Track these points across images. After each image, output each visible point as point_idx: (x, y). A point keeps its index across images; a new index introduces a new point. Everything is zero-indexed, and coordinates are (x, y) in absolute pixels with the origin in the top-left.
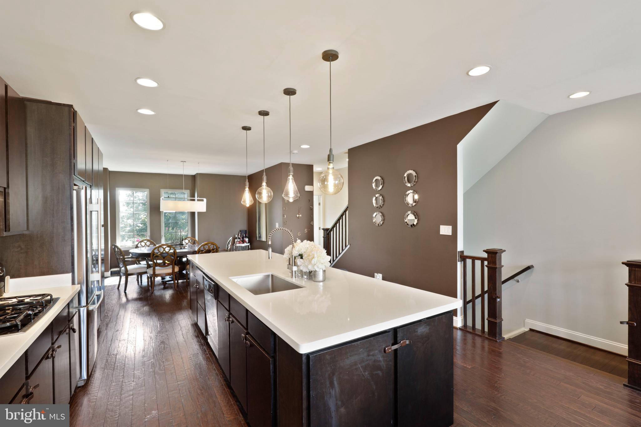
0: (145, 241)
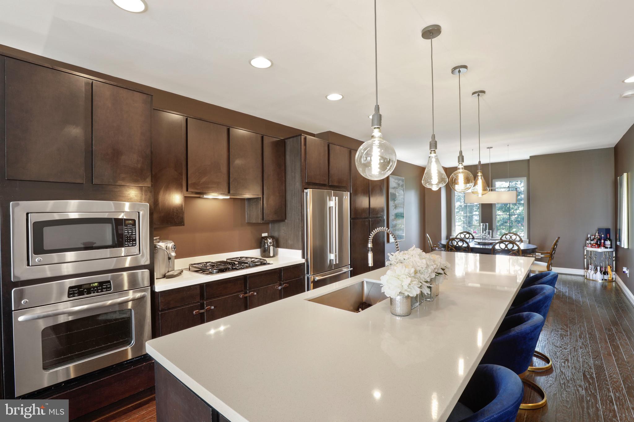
0: (465, 234)
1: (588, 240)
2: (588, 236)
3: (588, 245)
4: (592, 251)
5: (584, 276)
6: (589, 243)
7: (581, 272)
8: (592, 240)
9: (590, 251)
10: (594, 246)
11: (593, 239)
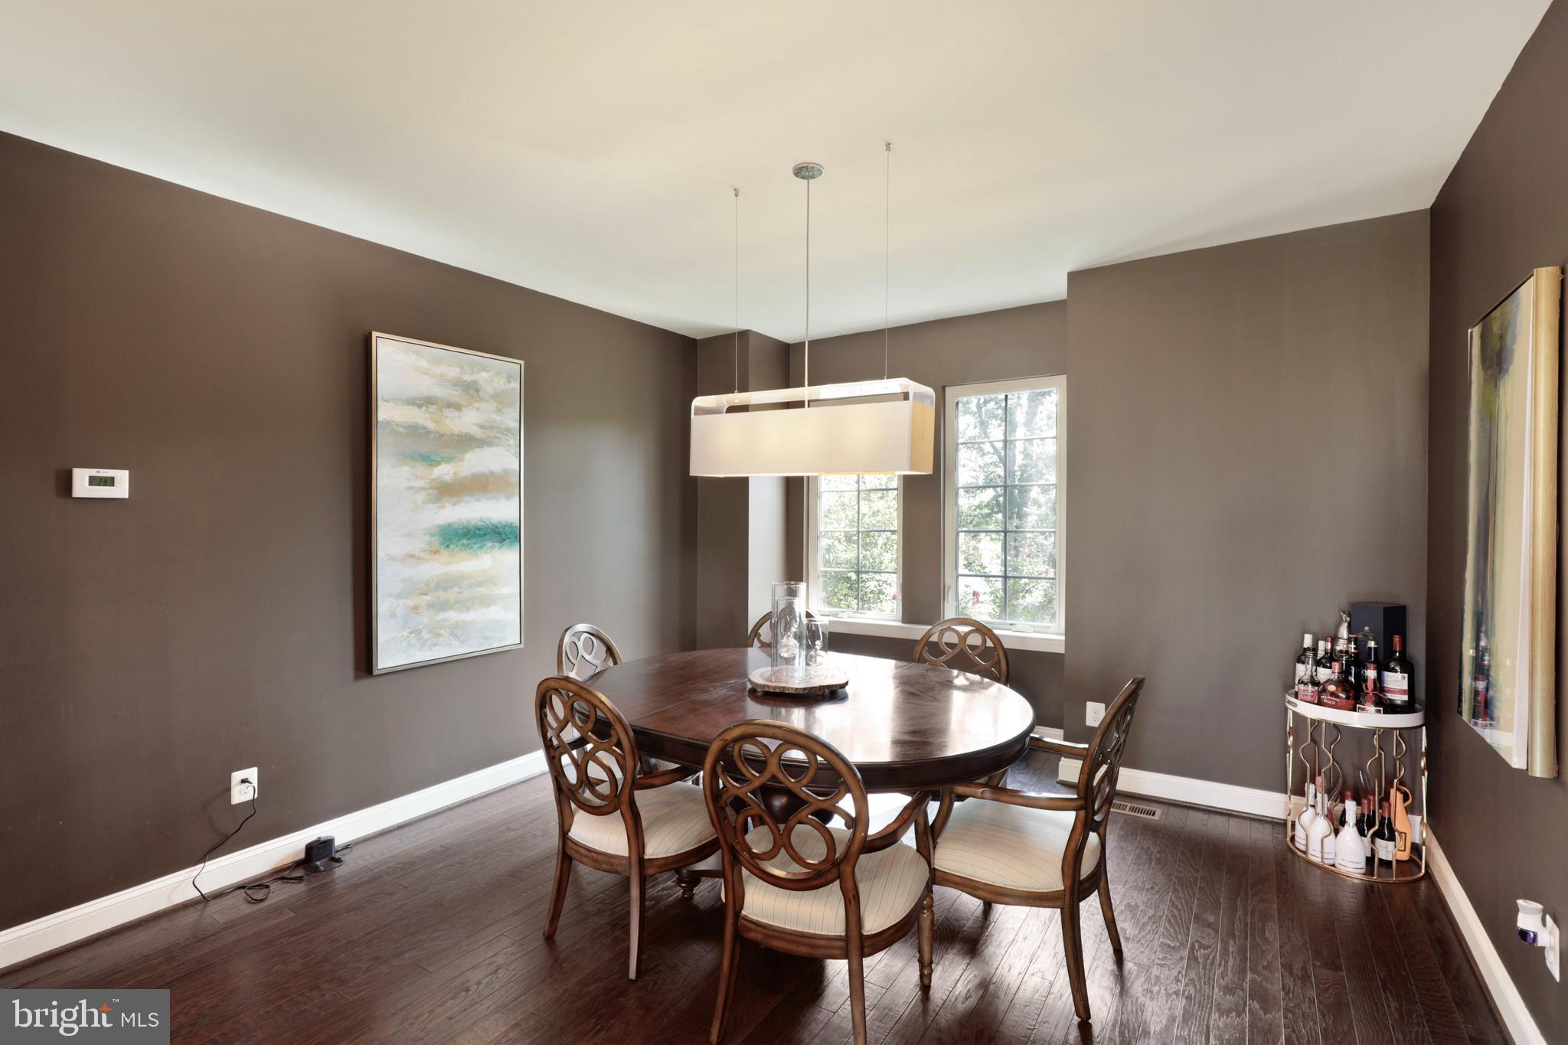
1: (1303, 663)
2: (1303, 639)
3: (1302, 687)
4: (1319, 722)
5: (1284, 824)
6: (1306, 678)
7: (1267, 803)
8: (1318, 663)
9: (1313, 721)
10: (1333, 694)
11: (1330, 658)
